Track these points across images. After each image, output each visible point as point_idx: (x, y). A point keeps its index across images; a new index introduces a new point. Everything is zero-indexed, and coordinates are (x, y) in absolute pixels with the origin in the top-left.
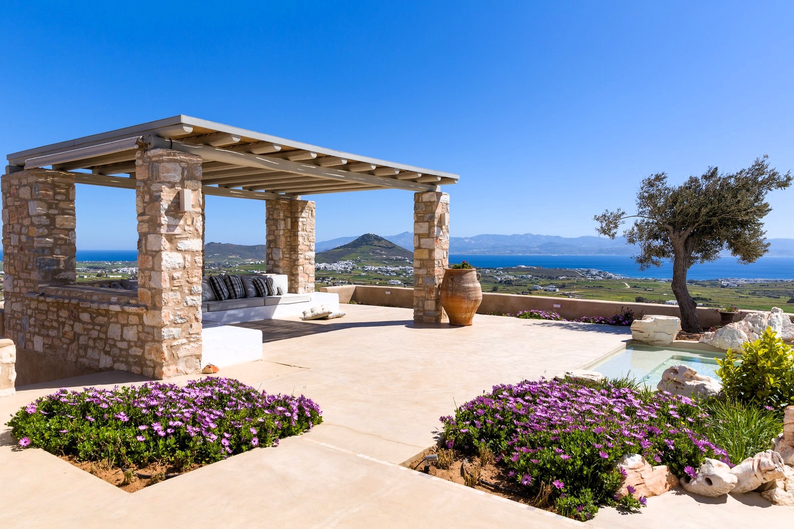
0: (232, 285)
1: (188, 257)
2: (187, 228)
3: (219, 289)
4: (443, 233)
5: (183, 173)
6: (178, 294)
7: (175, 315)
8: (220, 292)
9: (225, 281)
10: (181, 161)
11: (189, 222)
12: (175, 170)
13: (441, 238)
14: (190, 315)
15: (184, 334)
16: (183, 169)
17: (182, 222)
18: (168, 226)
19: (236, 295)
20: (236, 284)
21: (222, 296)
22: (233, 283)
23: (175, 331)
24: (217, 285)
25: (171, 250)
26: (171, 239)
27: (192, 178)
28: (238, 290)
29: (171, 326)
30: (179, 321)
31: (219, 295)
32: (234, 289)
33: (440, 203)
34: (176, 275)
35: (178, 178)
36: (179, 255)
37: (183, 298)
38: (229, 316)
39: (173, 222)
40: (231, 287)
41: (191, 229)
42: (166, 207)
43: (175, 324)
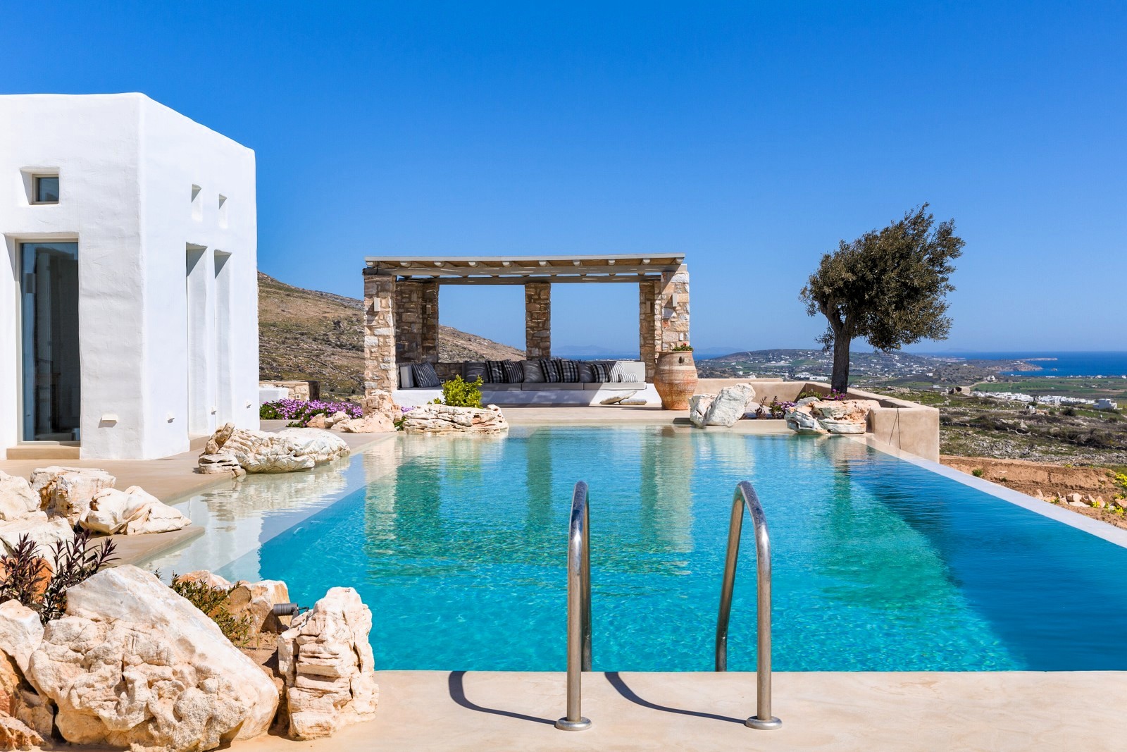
0: (562, 369)
1: (381, 339)
2: (380, 321)
3: (545, 372)
4: (678, 314)
5: (377, 289)
6: (375, 361)
7: (373, 374)
8: (546, 375)
9: (557, 365)
10: (377, 281)
11: (382, 318)
12: (373, 287)
13: (673, 320)
14: (383, 375)
15: (379, 386)
16: (378, 285)
17: (377, 318)
18: (368, 320)
19: (564, 379)
20: (566, 369)
21: (547, 378)
22: (564, 367)
23: (373, 384)
24: (544, 368)
25: (371, 335)
26: (370, 328)
27: (384, 290)
28: (567, 374)
29: (370, 381)
30: (376, 378)
31: (545, 377)
32: (563, 373)
33: (670, 283)
34: (373, 350)
35: (374, 292)
36: (376, 338)
37: (379, 364)
38: (540, 397)
39: (371, 318)
40: (561, 372)
41: (383, 322)
42: (367, 309)
43: (373, 380)
